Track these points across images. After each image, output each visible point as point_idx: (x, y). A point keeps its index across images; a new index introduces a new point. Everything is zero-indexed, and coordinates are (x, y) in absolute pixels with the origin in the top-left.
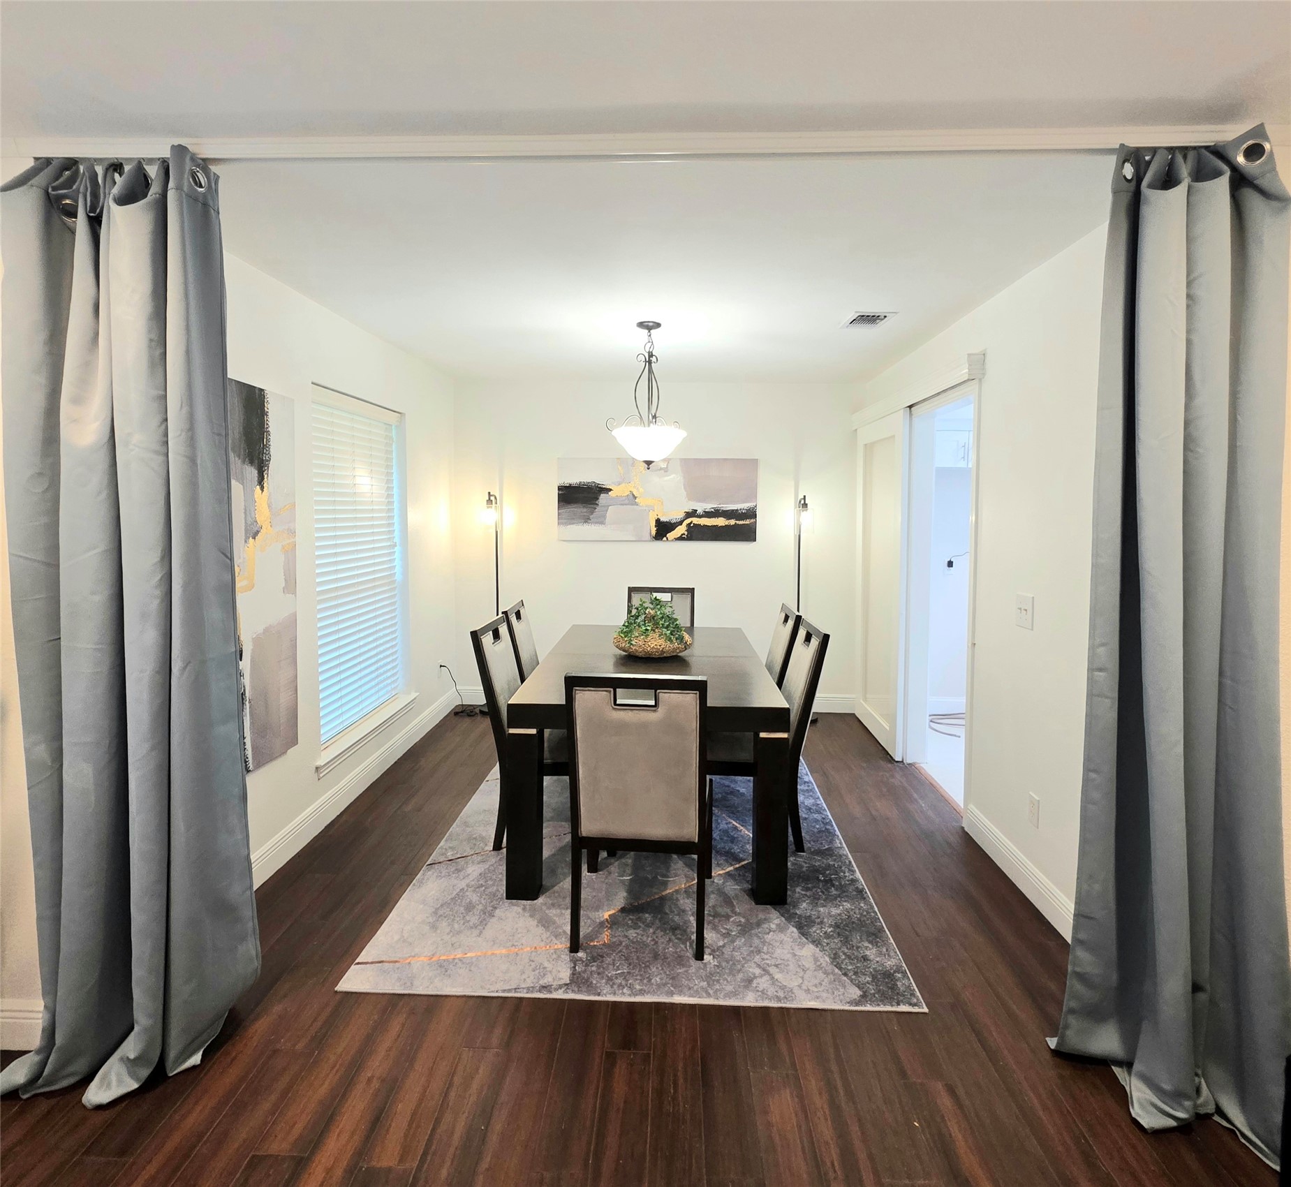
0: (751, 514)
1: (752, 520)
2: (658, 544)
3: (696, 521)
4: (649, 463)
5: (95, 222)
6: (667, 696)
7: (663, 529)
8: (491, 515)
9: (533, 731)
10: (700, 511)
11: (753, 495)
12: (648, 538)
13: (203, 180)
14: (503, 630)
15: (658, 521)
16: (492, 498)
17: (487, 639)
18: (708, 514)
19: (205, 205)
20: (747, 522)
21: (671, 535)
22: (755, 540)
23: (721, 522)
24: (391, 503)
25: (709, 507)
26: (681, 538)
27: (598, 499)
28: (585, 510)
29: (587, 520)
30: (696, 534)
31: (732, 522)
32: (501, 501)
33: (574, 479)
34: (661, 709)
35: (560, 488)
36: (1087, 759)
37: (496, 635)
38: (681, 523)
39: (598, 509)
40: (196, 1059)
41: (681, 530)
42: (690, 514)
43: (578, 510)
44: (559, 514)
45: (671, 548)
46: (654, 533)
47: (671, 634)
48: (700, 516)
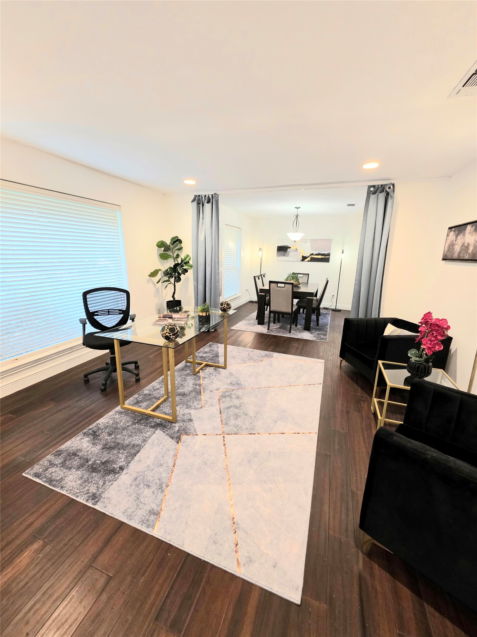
0: (329, 255)
1: (329, 256)
2: (302, 262)
3: (313, 256)
4: (295, 241)
5: (203, 205)
6: (287, 285)
7: (304, 258)
8: (260, 253)
9: (264, 294)
10: (314, 254)
11: (330, 249)
12: (300, 261)
13: (217, 197)
14: (260, 278)
15: (303, 256)
16: (261, 249)
17: (257, 279)
18: (316, 255)
19: (217, 201)
20: (327, 257)
21: (306, 260)
22: (329, 262)
23: (320, 257)
24: (237, 252)
25: (317, 253)
26: (308, 261)
27: (287, 250)
28: (284, 253)
29: (284, 255)
30: (313, 260)
31: (323, 257)
32: (263, 250)
33: (281, 245)
34: (285, 288)
35: (278, 247)
36: (353, 296)
37: (259, 278)
38: (309, 257)
39: (287, 253)
40: (213, 330)
41: (309, 259)
42: (311, 255)
43: (282, 253)
44: (277, 254)
45: (306, 263)
46: (301, 259)
47: (296, 280)
48: (314, 255)
